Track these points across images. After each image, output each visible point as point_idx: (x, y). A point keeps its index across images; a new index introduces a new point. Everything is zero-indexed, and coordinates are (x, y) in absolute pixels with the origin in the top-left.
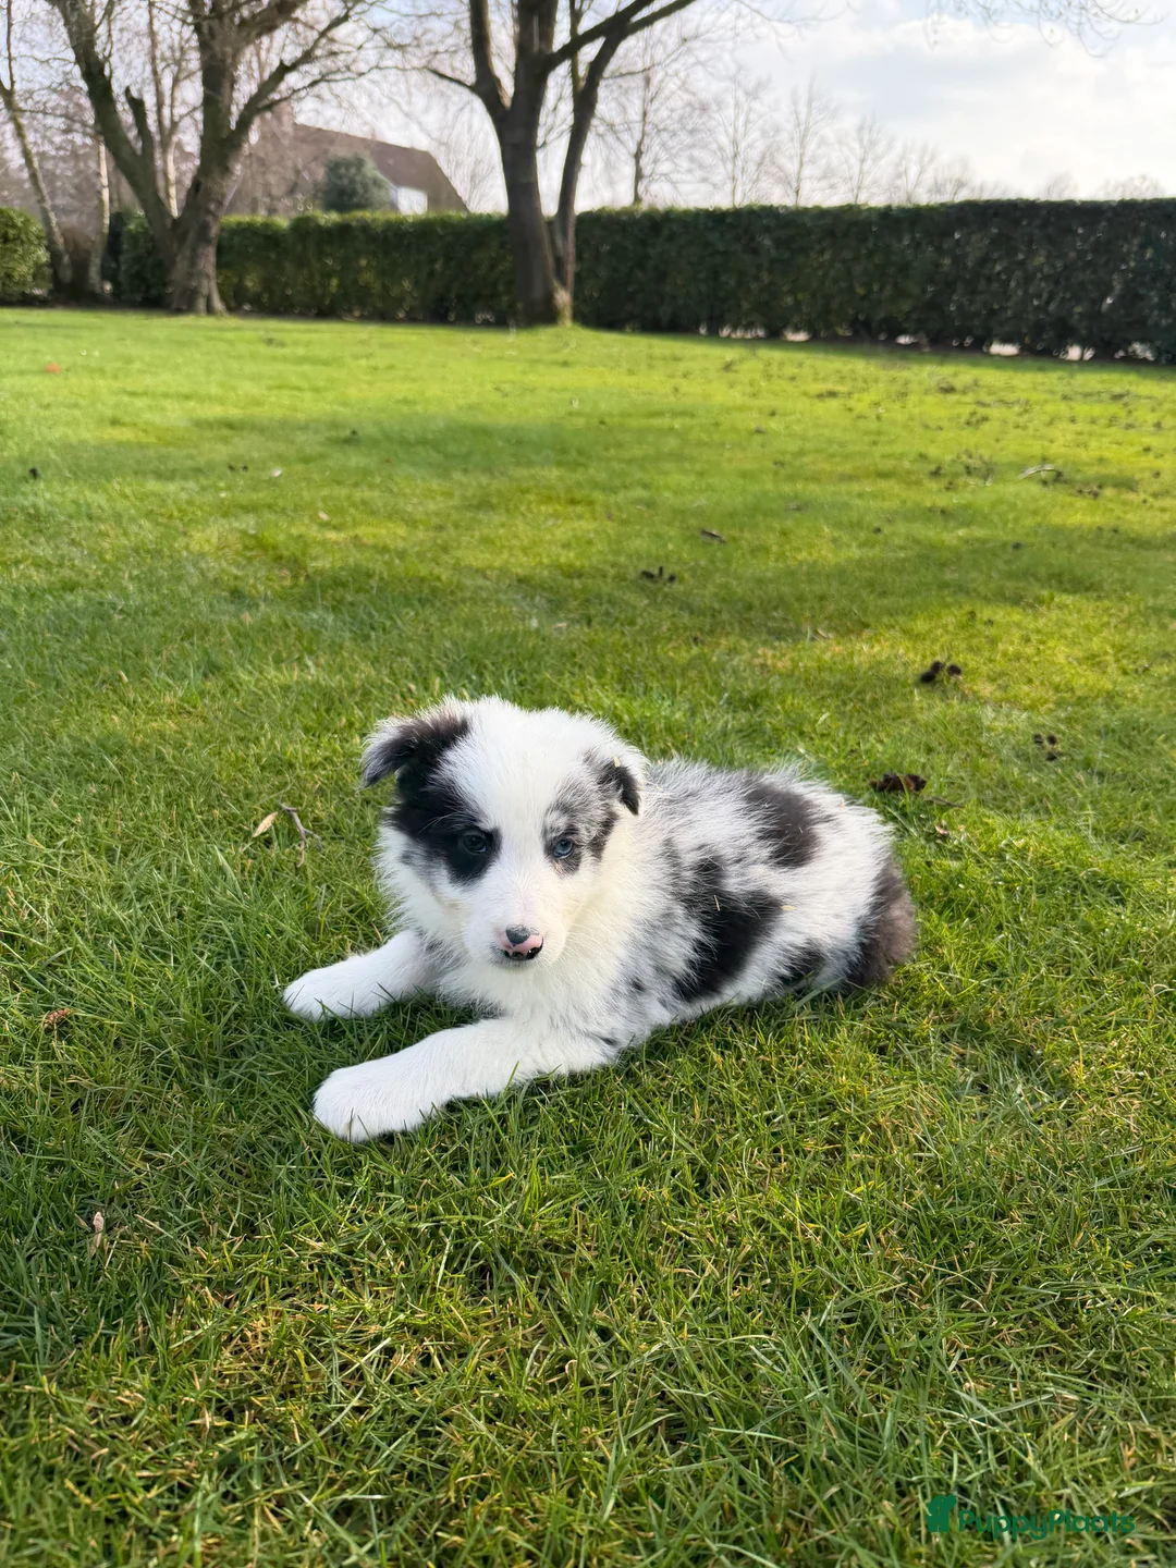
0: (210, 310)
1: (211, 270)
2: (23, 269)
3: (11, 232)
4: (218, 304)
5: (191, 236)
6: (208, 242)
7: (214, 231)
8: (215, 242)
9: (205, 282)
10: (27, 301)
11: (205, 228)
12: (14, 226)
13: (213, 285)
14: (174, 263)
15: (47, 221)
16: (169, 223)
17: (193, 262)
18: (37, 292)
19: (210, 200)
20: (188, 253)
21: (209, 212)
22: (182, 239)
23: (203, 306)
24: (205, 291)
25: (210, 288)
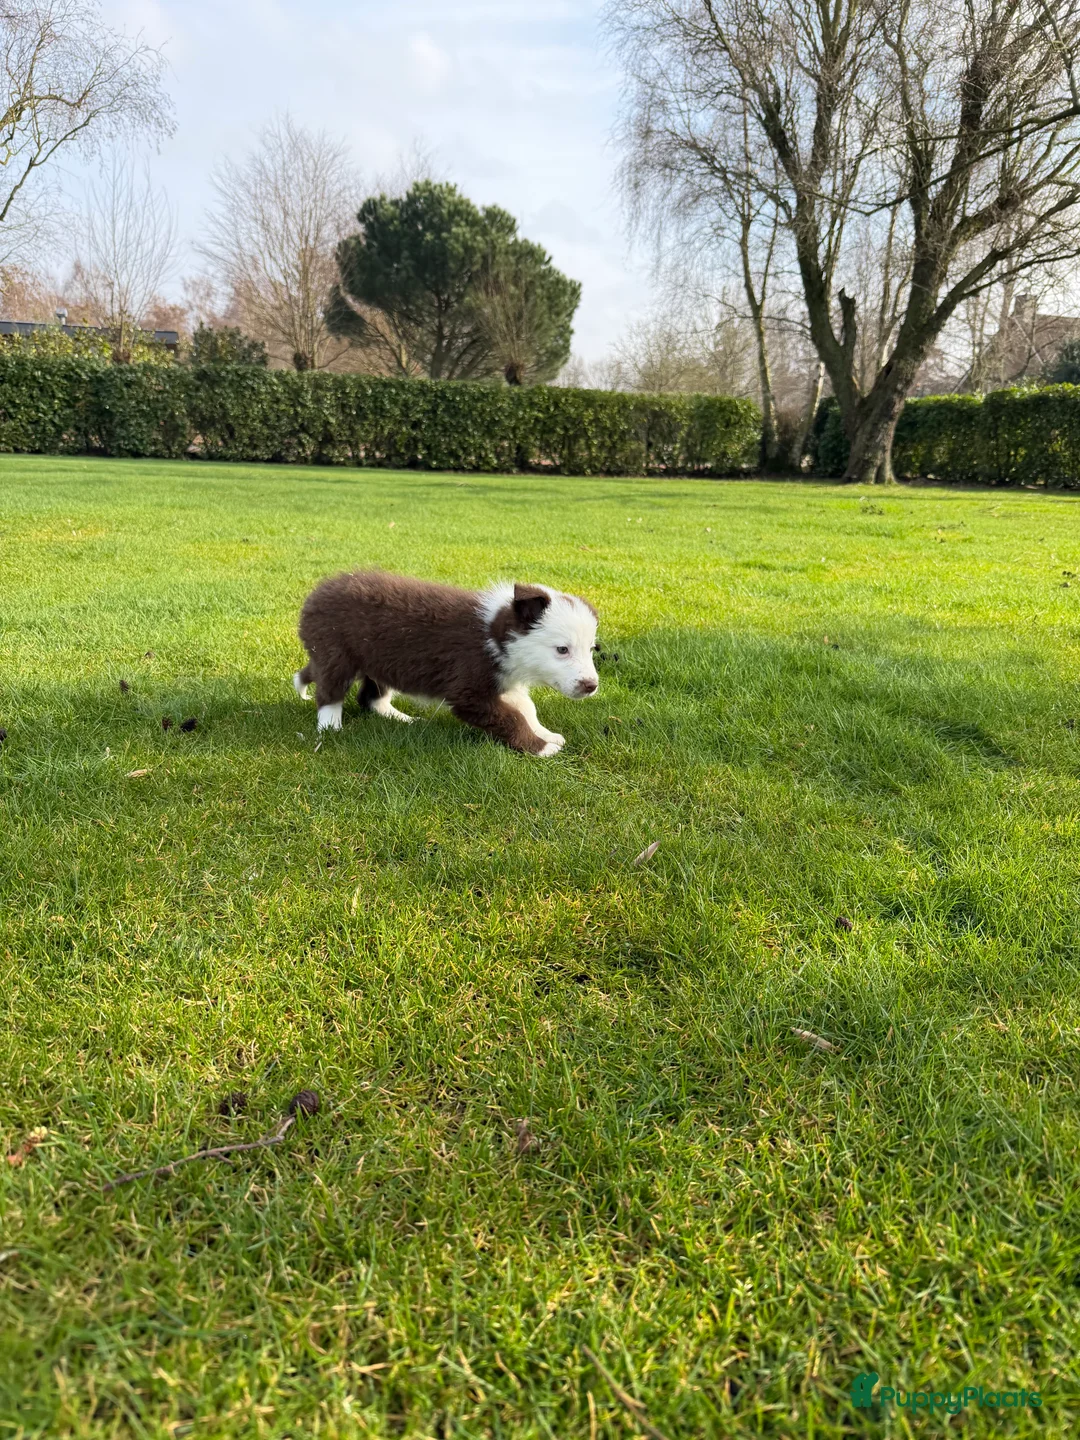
0: (880, 479)
1: (888, 444)
2: (735, 448)
3: (734, 418)
4: (889, 473)
5: (876, 411)
6: (891, 418)
7: (899, 407)
9: (880, 454)
10: (734, 474)
11: (890, 404)
12: (737, 413)
13: (888, 455)
14: (855, 437)
15: (767, 407)
16: (857, 402)
17: (872, 436)
18: (744, 466)
19: (898, 380)
20: (869, 428)
21: (895, 390)
22: (867, 415)
23: (873, 476)
24: (879, 462)
25: (884, 460)
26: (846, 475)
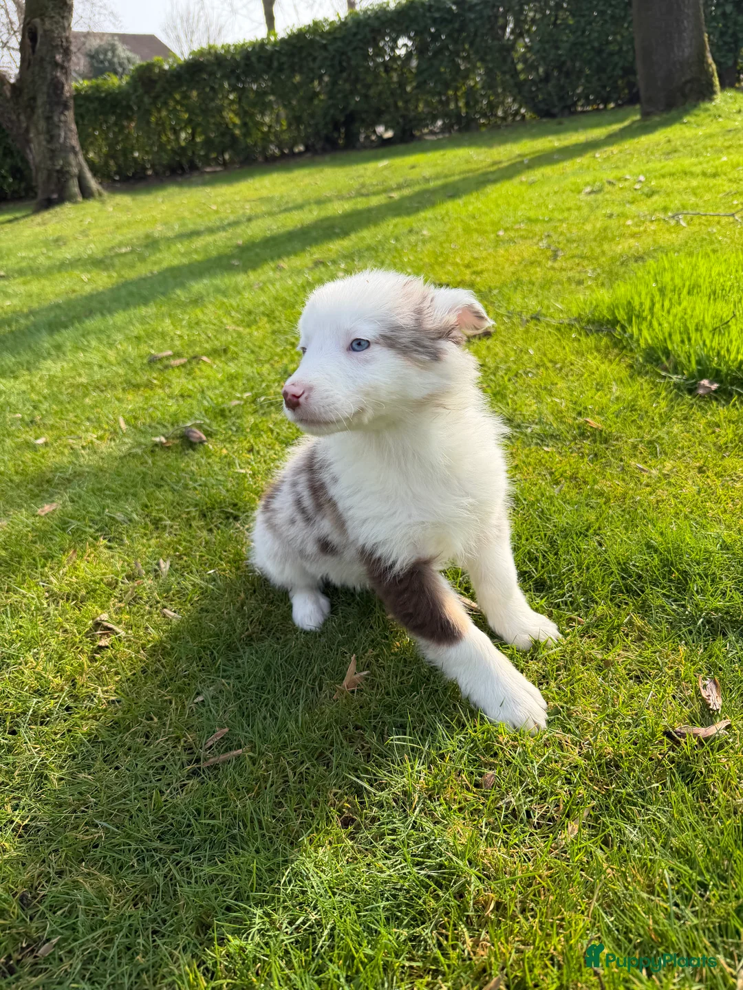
0: (86, 193)
1: (75, 142)
4: (93, 183)
5: (41, 100)
6: (66, 107)
7: (68, 92)
8: (71, 103)
9: (72, 157)
11: (57, 87)
14: (28, 141)
17: (52, 138)
19: (53, 49)
20: (42, 125)
21: (56, 65)
22: (31, 107)
23: (76, 190)
24: (75, 170)
25: (79, 165)
26: (40, 196)
